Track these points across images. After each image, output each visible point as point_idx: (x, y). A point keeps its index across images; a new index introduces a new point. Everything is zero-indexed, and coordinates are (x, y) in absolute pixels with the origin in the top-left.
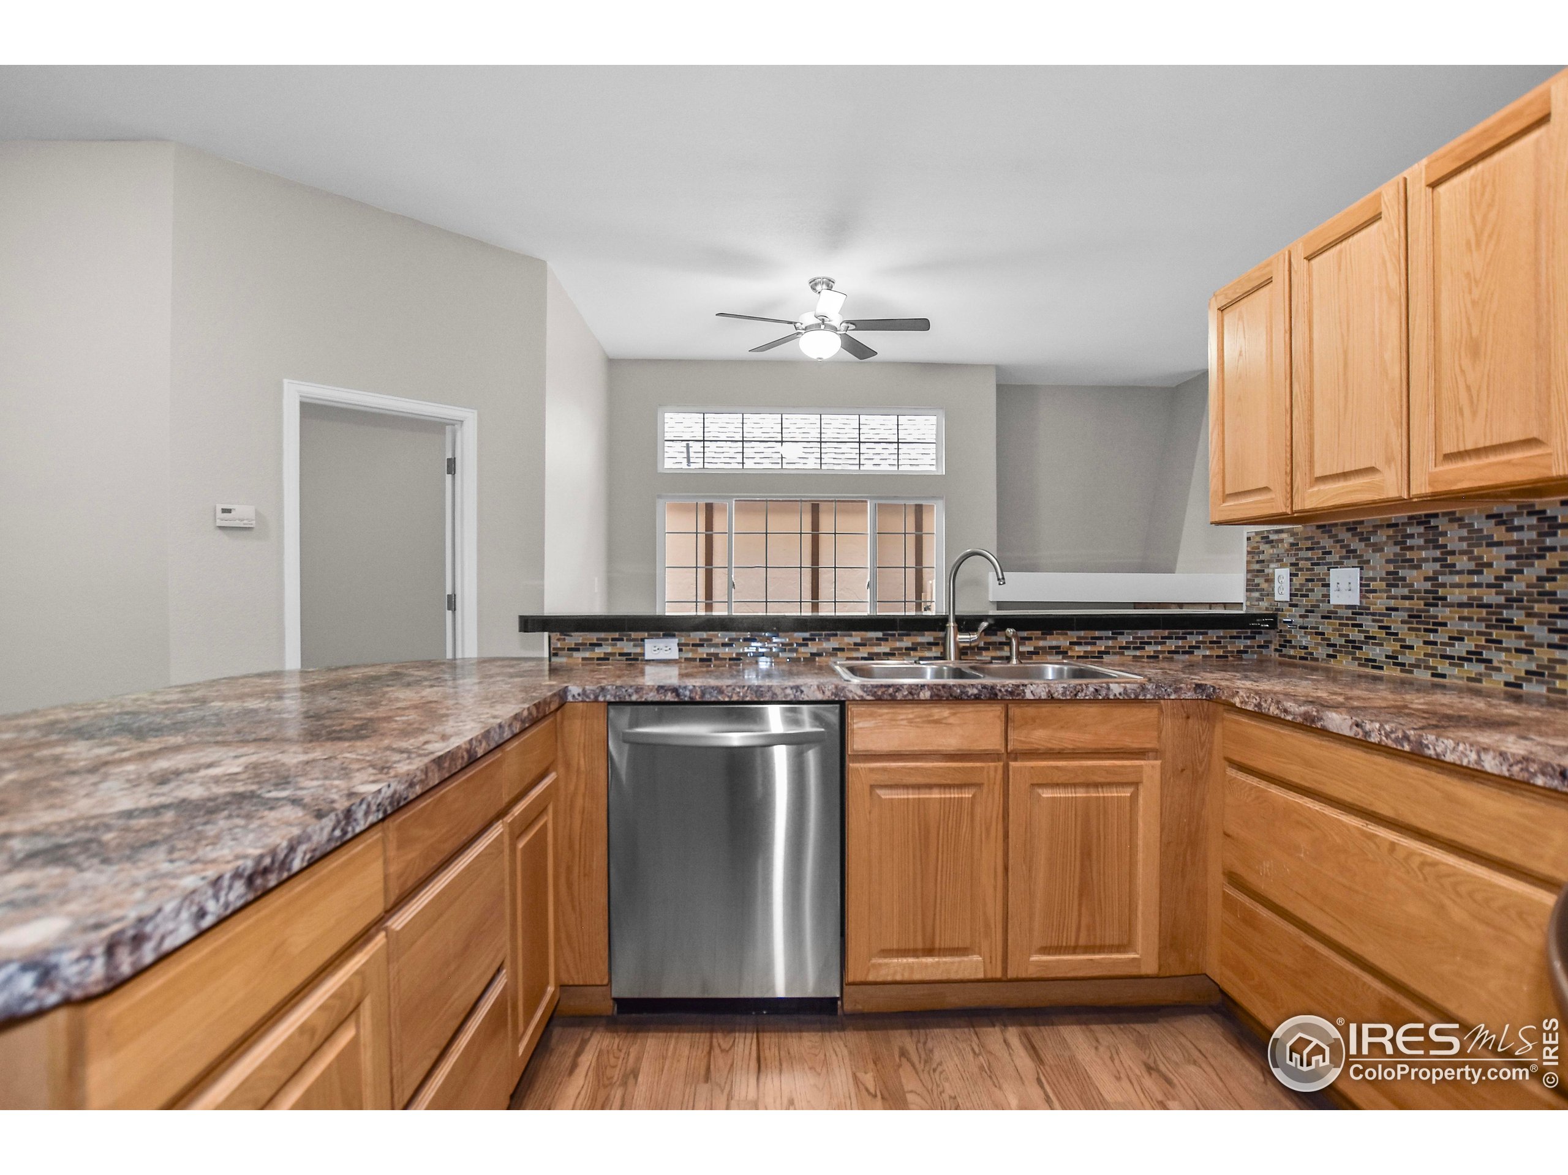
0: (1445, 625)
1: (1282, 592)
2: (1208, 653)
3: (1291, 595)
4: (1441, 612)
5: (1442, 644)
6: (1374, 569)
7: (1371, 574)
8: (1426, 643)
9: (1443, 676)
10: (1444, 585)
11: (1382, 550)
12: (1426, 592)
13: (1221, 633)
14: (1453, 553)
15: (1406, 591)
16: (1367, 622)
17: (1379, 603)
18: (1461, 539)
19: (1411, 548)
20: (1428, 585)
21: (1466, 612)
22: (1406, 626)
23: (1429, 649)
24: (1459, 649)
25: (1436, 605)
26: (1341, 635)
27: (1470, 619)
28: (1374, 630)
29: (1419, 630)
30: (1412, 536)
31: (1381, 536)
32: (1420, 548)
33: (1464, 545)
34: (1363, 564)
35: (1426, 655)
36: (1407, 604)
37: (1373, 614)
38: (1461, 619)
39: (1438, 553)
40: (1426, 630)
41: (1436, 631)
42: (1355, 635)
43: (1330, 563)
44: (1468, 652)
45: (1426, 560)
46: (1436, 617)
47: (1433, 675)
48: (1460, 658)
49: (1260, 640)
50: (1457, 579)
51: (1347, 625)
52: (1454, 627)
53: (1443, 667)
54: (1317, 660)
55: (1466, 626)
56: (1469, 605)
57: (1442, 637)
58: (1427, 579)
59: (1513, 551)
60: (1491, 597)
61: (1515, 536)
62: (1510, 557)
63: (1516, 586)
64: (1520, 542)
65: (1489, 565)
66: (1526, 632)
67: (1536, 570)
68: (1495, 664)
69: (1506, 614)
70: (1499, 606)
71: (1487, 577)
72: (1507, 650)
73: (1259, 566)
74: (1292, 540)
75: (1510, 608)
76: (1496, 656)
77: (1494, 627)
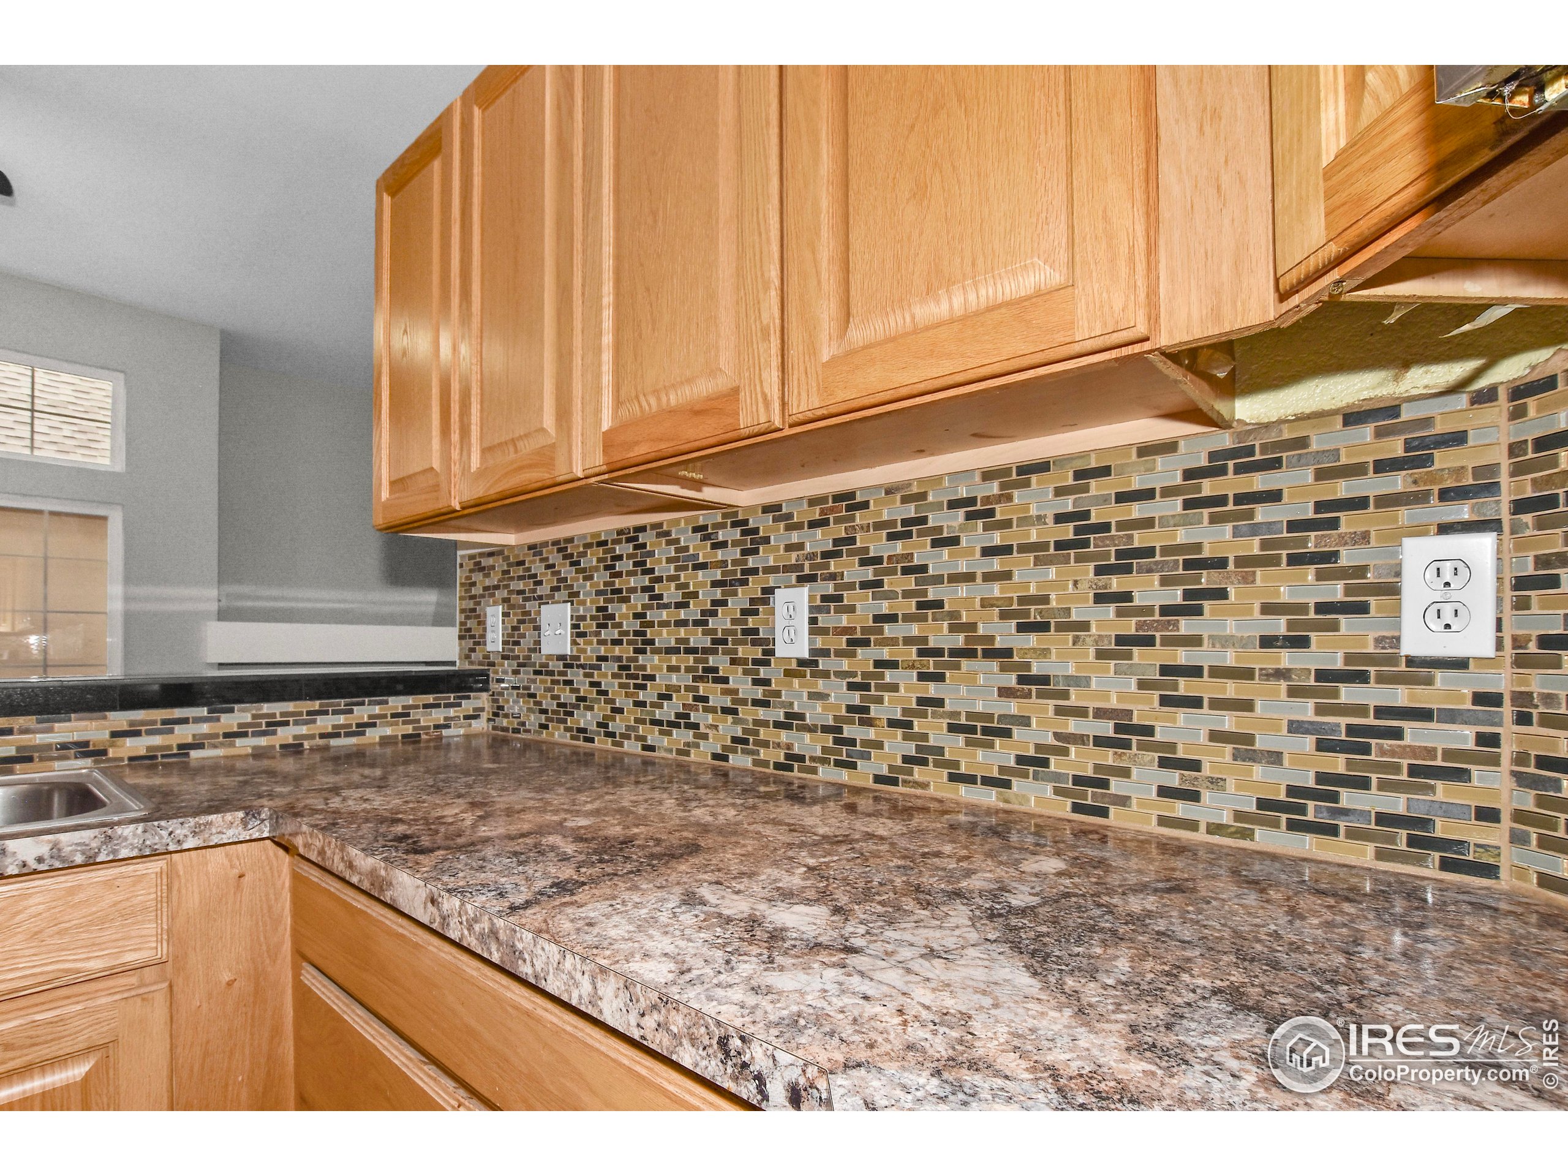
0: (654, 678)
1: (495, 641)
2: (388, 731)
3: (504, 643)
4: (651, 662)
5: (653, 705)
6: (584, 603)
7: (581, 611)
8: (636, 704)
9: (651, 748)
10: (651, 624)
11: (591, 578)
12: (635, 633)
13: (410, 700)
14: (659, 580)
15: (615, 634)
16: (578, 678)
17: (591, 650)
18: (669, 560)
19: (620, 574)
20: (637, 624)
21: (674, 660)
22: (616, 682)
23: (639, 712)
24: (668, 711)
25: (645, 652)
26: (552, 697)
27: (678, 669)
28: (584, 689)
29: (628, 686)
30: (621, 558)
31: (591, 559)
32: (629, 574)
33: (671, 569)
34: (573, 598)
35: (635, 720)
36: (617, 650)
37: (583, 666)
38: (672, 669)
39: (646, 581)
40: (635, 686)
41: (645, 687)
42: (567, 696)
43: (540, 597)
44: (677, 715)
45: (635, 590)
46: (645, 668)
47: (643, 747)
48: (669, 723)
49: (468, 706)
50: (664, 615)
51: (558, 682)
52: (663, 679)
53: (653, 736)
54: (528, 731)
55: (674, 679)
56: (675, 651)
57: (648, 695)
58: (637, 616)
59: (718, 575)
60: (698, 639)
61: (720, 555)
62: (715, 584)
63: (721, 622)
64: (724, 563)
65: (695, 595)
66: (732, 685)
67: (740, 600)
68: (703, 729)
69: (712, 661)
70: (705, 651)
71: (693, 612)
72: (713, 710)
73: (472, 604)
74: (505, 566)
75: (715, 652)
76: (703, 719)
77: (701, 679)
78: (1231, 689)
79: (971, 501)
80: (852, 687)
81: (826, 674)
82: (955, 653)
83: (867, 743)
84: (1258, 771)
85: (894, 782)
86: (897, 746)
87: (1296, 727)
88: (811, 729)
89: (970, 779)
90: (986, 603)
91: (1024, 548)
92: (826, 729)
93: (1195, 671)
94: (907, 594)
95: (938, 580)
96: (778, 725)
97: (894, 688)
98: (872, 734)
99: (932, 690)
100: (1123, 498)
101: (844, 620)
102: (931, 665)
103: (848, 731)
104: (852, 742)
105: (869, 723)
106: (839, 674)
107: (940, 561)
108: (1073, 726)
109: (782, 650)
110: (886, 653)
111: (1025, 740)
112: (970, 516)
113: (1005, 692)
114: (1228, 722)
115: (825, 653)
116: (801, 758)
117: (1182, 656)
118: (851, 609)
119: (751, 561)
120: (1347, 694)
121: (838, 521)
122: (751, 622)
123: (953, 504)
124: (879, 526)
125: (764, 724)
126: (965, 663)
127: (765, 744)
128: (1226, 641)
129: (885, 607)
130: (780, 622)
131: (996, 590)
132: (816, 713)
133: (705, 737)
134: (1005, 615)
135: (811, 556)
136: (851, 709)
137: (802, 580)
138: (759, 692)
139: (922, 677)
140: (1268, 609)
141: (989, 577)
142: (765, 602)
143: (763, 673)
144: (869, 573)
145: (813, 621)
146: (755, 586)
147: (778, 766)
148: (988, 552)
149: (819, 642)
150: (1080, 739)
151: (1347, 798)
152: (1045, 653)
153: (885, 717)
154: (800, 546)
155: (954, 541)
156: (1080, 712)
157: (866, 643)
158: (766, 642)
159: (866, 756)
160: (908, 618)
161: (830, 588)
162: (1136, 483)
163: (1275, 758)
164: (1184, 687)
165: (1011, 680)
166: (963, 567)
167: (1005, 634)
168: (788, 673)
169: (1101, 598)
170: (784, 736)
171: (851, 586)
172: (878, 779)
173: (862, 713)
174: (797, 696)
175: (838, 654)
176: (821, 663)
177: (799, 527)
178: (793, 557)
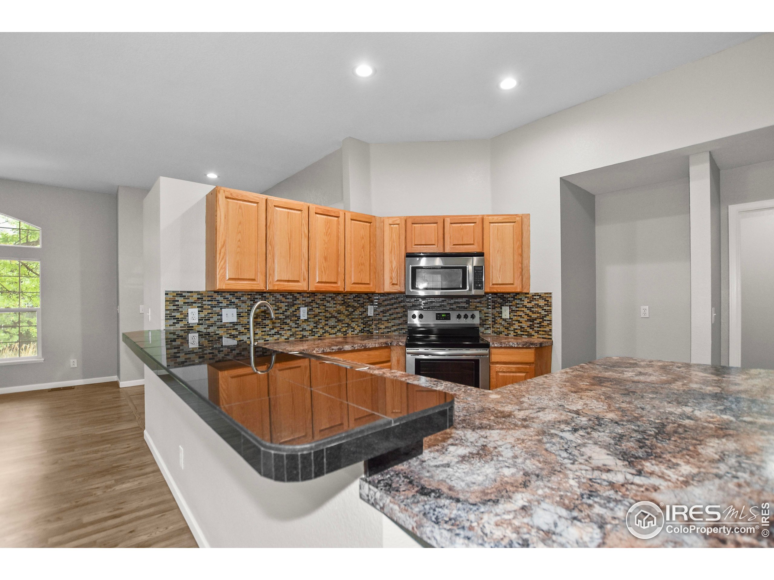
0: (268, 325)
1: (193, 319)
3: (199, 320)
5: (267, 331)
6: (242, 309)
7: (241, 310)
8: (262, 332)
9: (268, 341)
11: (245, 302)
16: (239, 328)
17: (245, 320)
21: (274, 321)
23: (263, 333)
24: (273, 332)
25: (265, 320)
26: (227, 334)
27: (275, 323)
28: (242, 330)
29: (260, 328)
31: (245, 298)
34: (237, 307)
35: (262, 335)
37: (242, 324)
38: (273, 323)
40: (262, 328)
41: (265, 328)
42: (234, 332)
43: (222, 307)
44: (275, 332)
45: (262, 306)
46: (265, 323)
47: (265, 341)
48: (273, 334)
51: (231, 329)
52: (271, 326)
53: (268, 338)
55: (274, 325)
57: (267, 329)
58: (261, 312)
59: (287, 304)
60: (281, 316)
61: (287, 300)
62: (286, 306)
63: (288, 313)
64: (288, 302)
65: (281, 308)
66: (290, 325)
67: (293, 309)
68: (282, 334)
69: (285, 321)
70: (284, 319)
71: (281, 311)
72: (285, 330)
73: (175, 308)
74: (199, 296)
75: (286, 319)
76: (283, 332)
77: (282, 324)
78: (357, 320)
79: (332, 297)
80: (314, 323)
81: (310, 322)
82: (330, 317)
83: (317, 331)
84: (359, 328)
85: (321, 336)
86: (321, 331)
87: (362, 323)
88: (307, 331)
89: (331, 334)
90: (334, 310)
91: (338, 304)
93: (354, 318)
94: (323, 309)
95: (328, 307)
96: (300, 331)
97: (321, 323)
98: (317, 330)
99: (327, 322)
100: (348, 299)
101: (313, 313)
102: (326, 319)
103: (314, 330)
104: (314, 332)
105: (317, 328)
106: (312, 321)
107: (328, 305)
108: (343, 325)
109: (302, 318)
110: (320, 318)
111: (338, 328)
112: (331, 299)
113: (336, 322)
114: (357, 323)
115: (310, 318)
116: (305, 336)
117: (353, 317)
118: (314, 311)
119: (295, 302)
120: (365, 319)
121: (312, 297)
122: (295, 313)
123: (330, 297)
124: (319, 299)
125: (298, 331)
126: (331, 319)
127: (298, 335)
128: (356, 315)
129: (320, 311)
130: (302, 313)
131: (335, 309)
132: (308, 328)
133: (283, 336)
134: (336, 312)
135: (308, 302)
136: (314, 327)
137: (305, 306)
138: (296, 326)
139: (325, 321)
140: (360, 312)
141: (334, 307)
142: (298, 310)
143: (297, 322)
144: (317, 306)
145: (308, 313)
146: (296, 307)
147: (300, 338)
148: (334, 304)
149: (309, 316)
150: (344, 327)
151: (365, 329)
152: (340, 317)
153: (320, 327)
154: (305, 300)
155: (330, 302)
157: (317, 316)
158: (298, 317)
159: (317, 334)
160: (323, 312)
161: (311, 308)
162: (349, 297)
163: (360, 326)
164: (353, 320)
165: (336, 320)
166: (331, 305)
167: (336, 315)
168: (303, 322)
169: (346, 310)
170: (302, 333)
171: (314, 308)
172: (318, 337)
173: (316, 327)
174: (305, 325)
175: (312, 318)
176: (309, 320)
177: (305, 297)
178: (304, 302)
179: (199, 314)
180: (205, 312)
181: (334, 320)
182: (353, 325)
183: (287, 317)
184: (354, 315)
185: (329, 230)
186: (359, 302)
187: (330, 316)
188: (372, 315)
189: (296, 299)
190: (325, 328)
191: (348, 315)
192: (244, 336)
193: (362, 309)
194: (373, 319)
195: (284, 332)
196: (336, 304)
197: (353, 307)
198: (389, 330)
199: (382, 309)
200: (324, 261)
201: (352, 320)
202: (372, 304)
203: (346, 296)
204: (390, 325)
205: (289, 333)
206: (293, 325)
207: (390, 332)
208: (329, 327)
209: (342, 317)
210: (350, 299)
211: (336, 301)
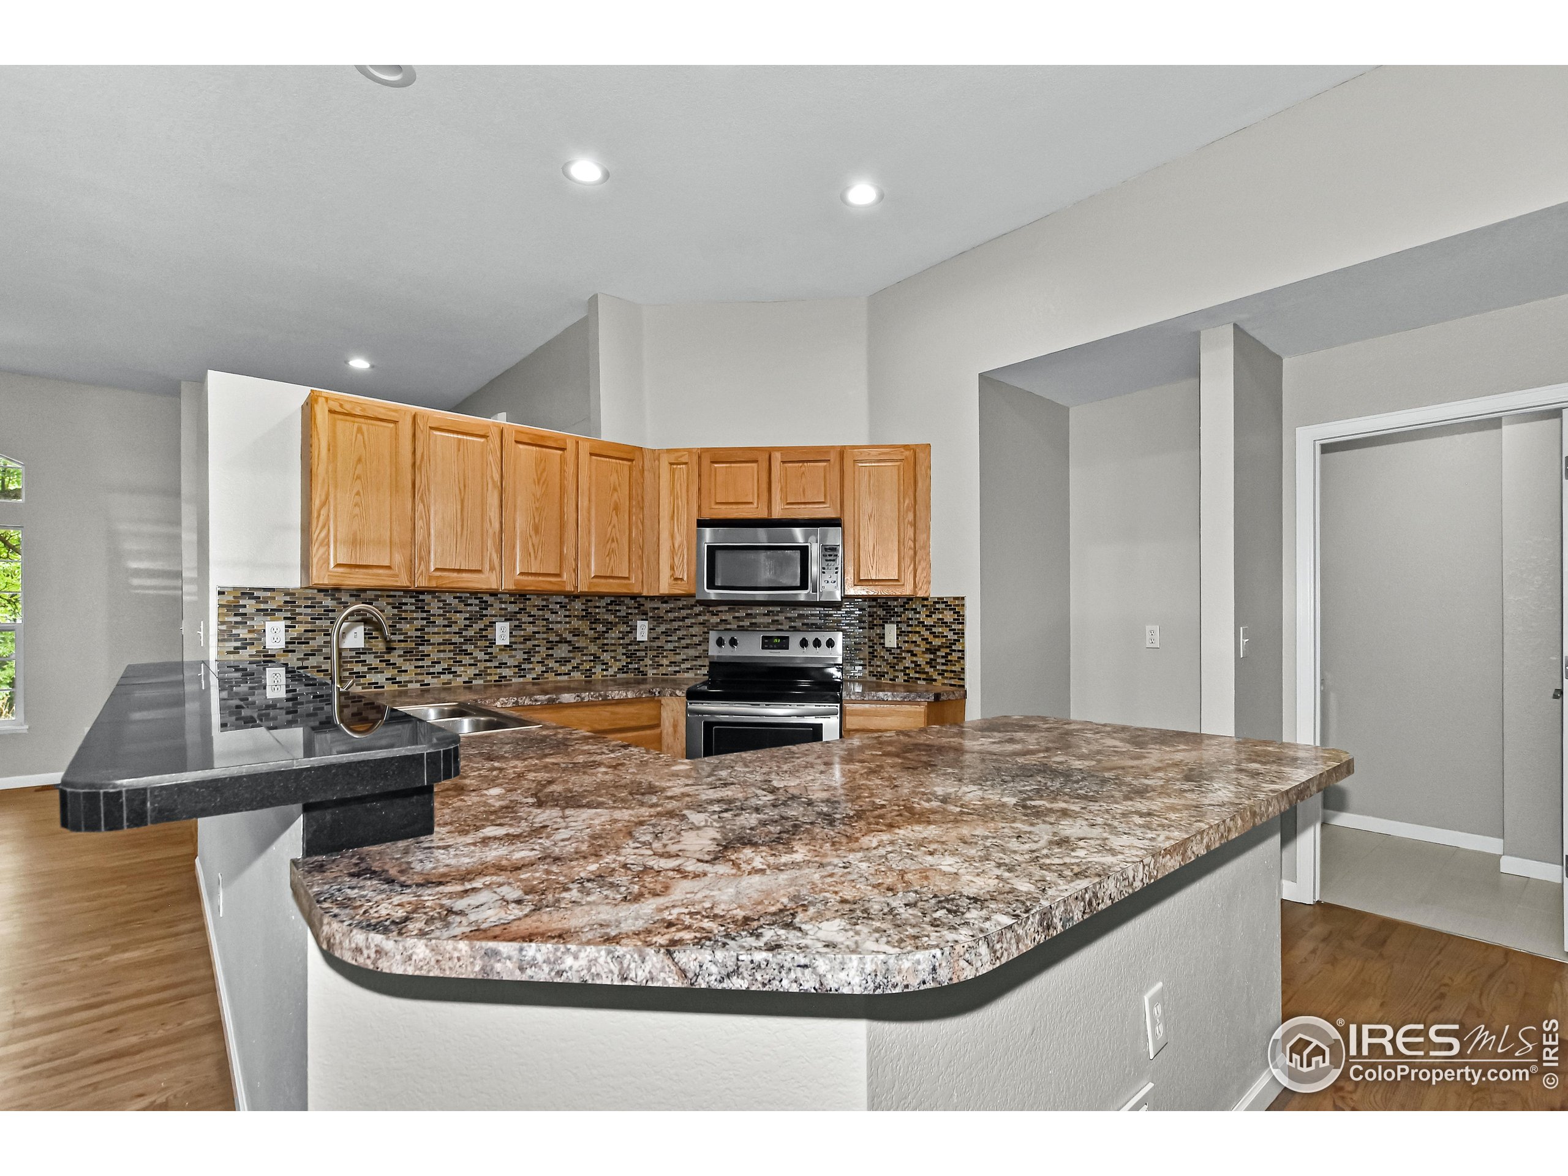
0: (429, 655)
1: (276, 641)
4: (426, 649)
5: (427, 666)
7: (374, 626)
8: (416, 667)
9: (428, 684)
10: (429, 633)
12: (416, 637)
14: (435, 615)
15: (402, 637)
16: (370, 659)
17: (381, 645)
18: (440, 608)
19: (406, 611)
20: (419, 634)
21: (442, 648)
22: (402, 659)
23: (419, 670)
24: (438, 668)
25: (423, 645)
26: (345, 670)
27: (444, 651)
28: (375, 663)
29: (411, 660)
30: (406, 604)
31: (381, 603)
32: (412, 611)
33: (441, 611)
34: (366, 620)
35: (416, 674)
36: (403, 645)
37: (375, 653)
38: (438, 651)
39: (425, 615)
40: (416, 660)
41: (423, 660)
42: (358, 668)
44: (443, 669)
45: (417, 619)
46: (423, 651)
47: (421, 685)
48: (438, 673)
50: (436, 630)
51: (352, 662)
52: (435, 656)
53: (428, 679)
55: (442, 655)
56: (444, 644)
57: (427, 662)
58: (416, 630)
59: (468, 615)
60: (456, 639)
61: (469, 608)
62: (465, 619)
63: (470, 633)
64: (471, 612)
65: (456, 623)
66: (474, 655)
67: (481, 625)
68: (458, 673)
69: (464, 647)
70: (461, 643)
71: (455, 629)
72: (465, 665)
73: (239, 619)
74: (288, 599)
75: (466, 644)
76: (459, 669)
77: (458, 654)
78: (613, 648)
79: (561, 603)
80: (524, 653)
81: (516, 650)
82: (556, 642)
83: (529, 669)
84: (618, 663)
85: (538, 679)
86: (539, 669)
87: (623, 654)
88: (509, 667)
89: (560, 674)
90: (565, 629)
91: (575, 616)
92: (515, 666)
93: (607, 644)
94: (543, 626)
95: (552, 623)
96: (495, 667)
97: (539, 652)
98: (531, 666)
99: (550, 652)
100: (596, 607)
101: (522, 633)
102: (549, 645)
103: (523, 666)
104: (525, 669)
105: (531, 663)
106: (520, 649)
107: (553, 617)
108: (584, 658)
109: (499, 642)
110: (536, 642)
111: (574, 663)
112: (561, 607)
113: (569, 651)
114: (613, 654)
115: (515, 643)
116: (506, 677)
117: (606, 641)
118: (525, 630)
119: (484, 612)
120: (630, 647)
121: (520, 603)
122: (484, 633)
123: (557, 603)
124: (534, 606)
125: (490, 667)
126: (559, 645)
127: (490, 674)
128: (612, 638)
129: (536, 629)
130: (498, 633)
131: (568, 626)
132: (511, 662)
133: (461, 676)
134: (570, 632)
135: (511, 613)
136: (524, 659)
137: (506, 620)
138: (487, 657)
139: (547, 649)
140: (620, 632)
141: (566, 623)
142: (492, 626)
143: (489, 650)
144: (531, 619)
145: (511, 633)
146: (486, 621)
147: (495, 681)
148: (565, 616)
149: (513, 639)
150: (585, 661)
151: (630, 666)
152: (578, 641)
153: (536, 661)
154: (506, 609)
155: (557, 613)
156: (586, 655)
157: (530, 640)
158: (491, 640)
159: (530, 673)
160: (543, 633)
161: (517, 623)
162: (597, 604)
163: (620, 660)
164: (606, 648)
165: (571, 648)
166: (559, 619)
167: (569, 637)
168: (500, 650)
169: (591, 629)
170: (498, 671)
171: (525, 623)
172: (533, 679)
173: (528, 660)
174: (504, 657)
175: (520, 643)
176: (514, 646)
177: (505, 603)
178: (503, 612)
179: (286, 631)
180: (300, 628)
181: (565, 647)
182: (605, 656)
183: (468, 640)
184: (607, 638)
185: (545, 475)
186: (618, 614)
187: (558, 639)
188: (646, 639)
189: (485, 605)
190: (546, 662)
191: (595, 638)
192: (379, 675)
193: (624, 628)
194: (646, 647)
195: (462, 669)
196: (570, 616)
197: (606, 623)
198: (677, 669)
199: (663, 628)
200: (532, 533)
201: (604, 648)
202: (644, 617)
203: (591, 601)
204: (678, 658)
205: (472, 671)
206: (481, 656)
207: (679, 672)
208: (556, 662)
209: (581, 643)
210: (599, 607)
211: (569, 610)
